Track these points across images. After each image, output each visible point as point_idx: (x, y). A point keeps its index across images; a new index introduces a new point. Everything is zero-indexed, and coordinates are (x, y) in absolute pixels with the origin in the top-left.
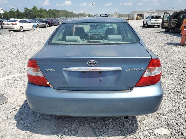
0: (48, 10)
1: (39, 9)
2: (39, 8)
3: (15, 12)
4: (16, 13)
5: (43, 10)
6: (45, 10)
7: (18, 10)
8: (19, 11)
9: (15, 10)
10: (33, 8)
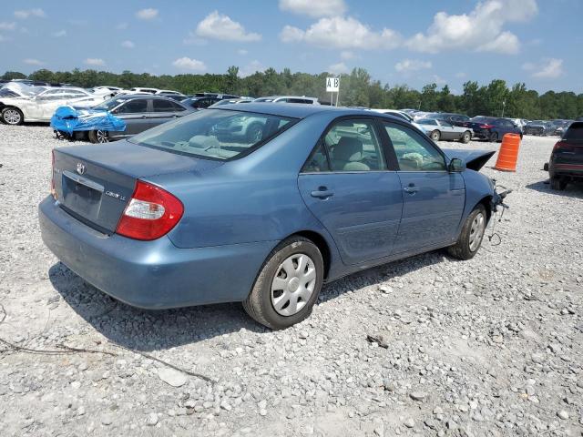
0: (541, 93)
1: (511, 90)
2: (510, 87)
3: (438, 94)
4: (439, 97)
5: (523, 90)
6: (533, 93)
7: (446, 88)
8: (448, 92)
9: (439, 89)
10: (490, 86)
